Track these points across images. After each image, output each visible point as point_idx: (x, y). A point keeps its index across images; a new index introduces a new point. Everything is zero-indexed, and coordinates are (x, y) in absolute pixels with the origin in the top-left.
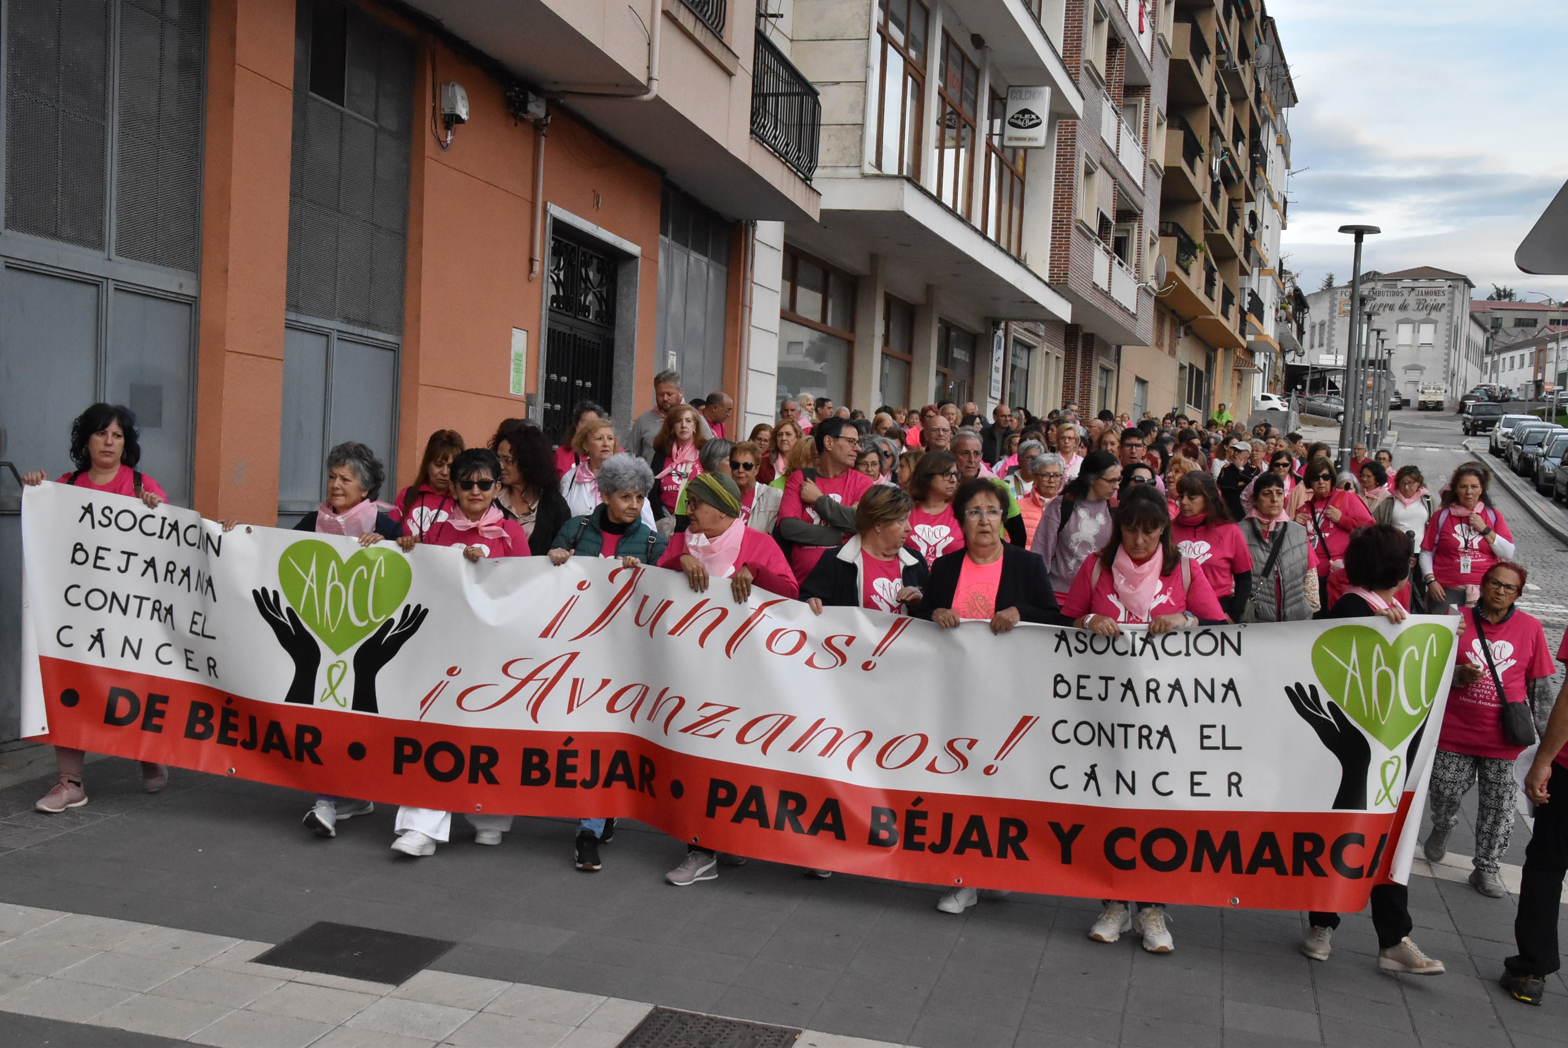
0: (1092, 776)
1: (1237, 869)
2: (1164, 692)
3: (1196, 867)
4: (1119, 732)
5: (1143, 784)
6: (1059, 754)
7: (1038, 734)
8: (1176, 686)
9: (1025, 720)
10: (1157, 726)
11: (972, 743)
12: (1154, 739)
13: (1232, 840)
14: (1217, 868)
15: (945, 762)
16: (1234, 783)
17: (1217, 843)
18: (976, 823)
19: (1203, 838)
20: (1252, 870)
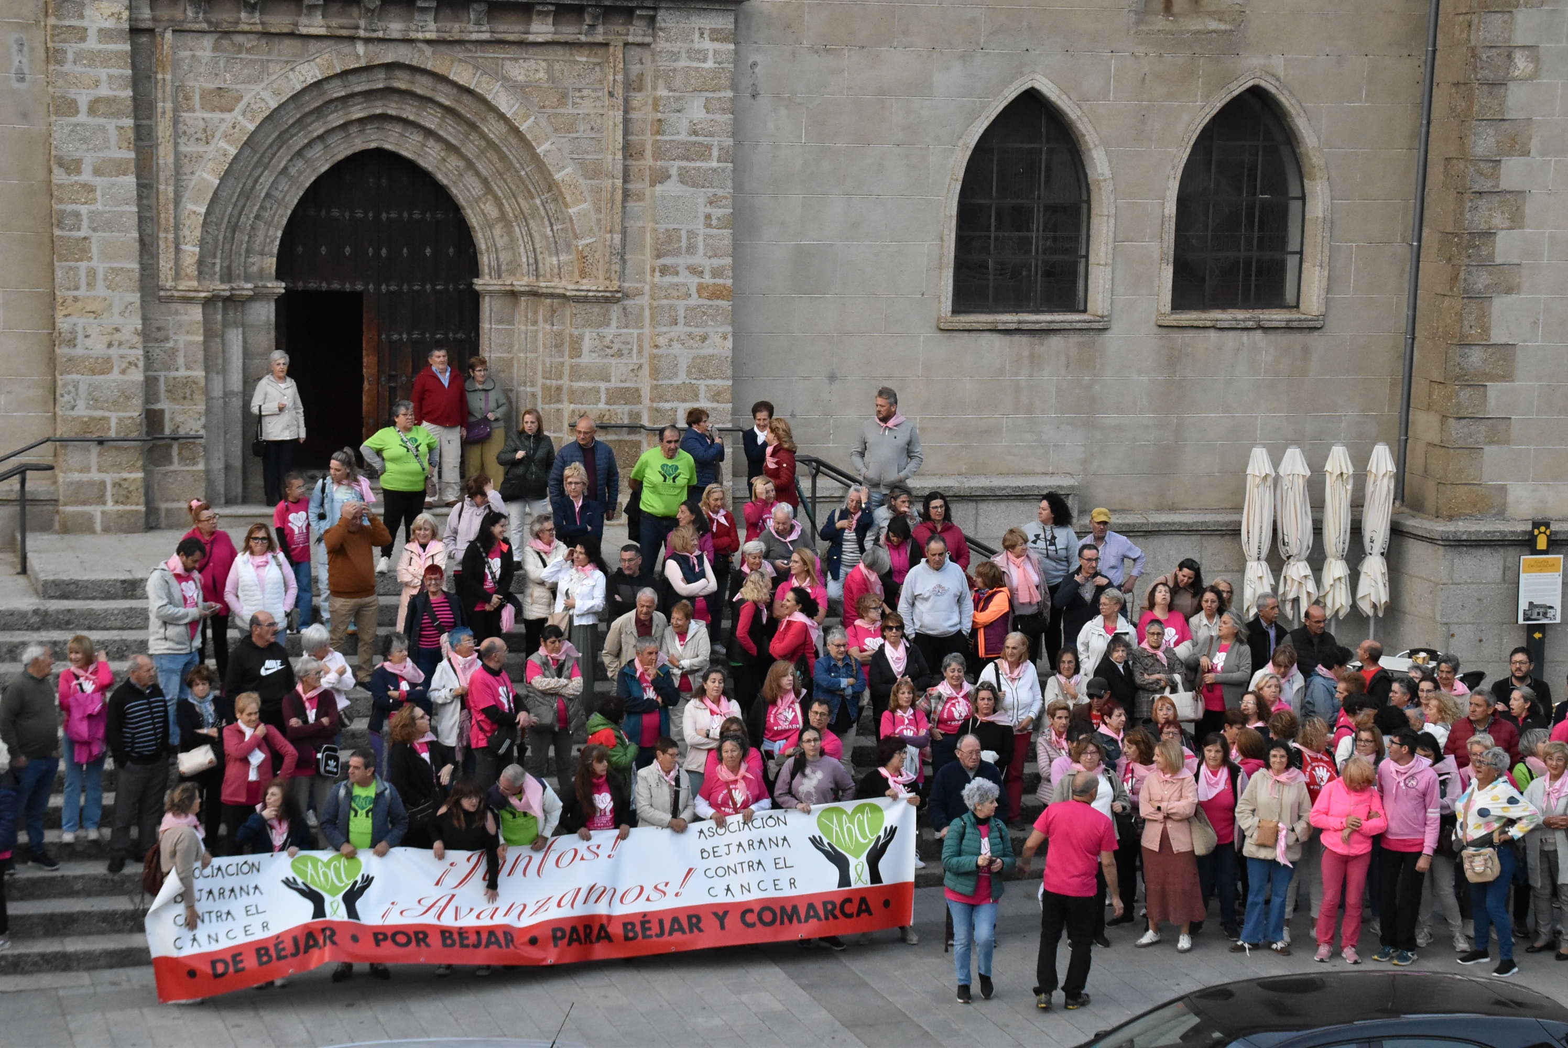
0: (728, 889)
1: (799, 921)
2: (756, 845)
3: (782, 923)
4: (739, 867)
5: (754, 887)
6: (710, 883)
7: (697, 876)
8: (761, 842)
9: (690, 870)
10: (756, 860)
11: (667, 884)
12: (755, 866)
13: (795, 908)
14: (791, 921)
15: (655, 896)
16: (792, 883)
17: (789, 910)
18: (675, 920)
19: (783, 909)
20: (806, 921)
